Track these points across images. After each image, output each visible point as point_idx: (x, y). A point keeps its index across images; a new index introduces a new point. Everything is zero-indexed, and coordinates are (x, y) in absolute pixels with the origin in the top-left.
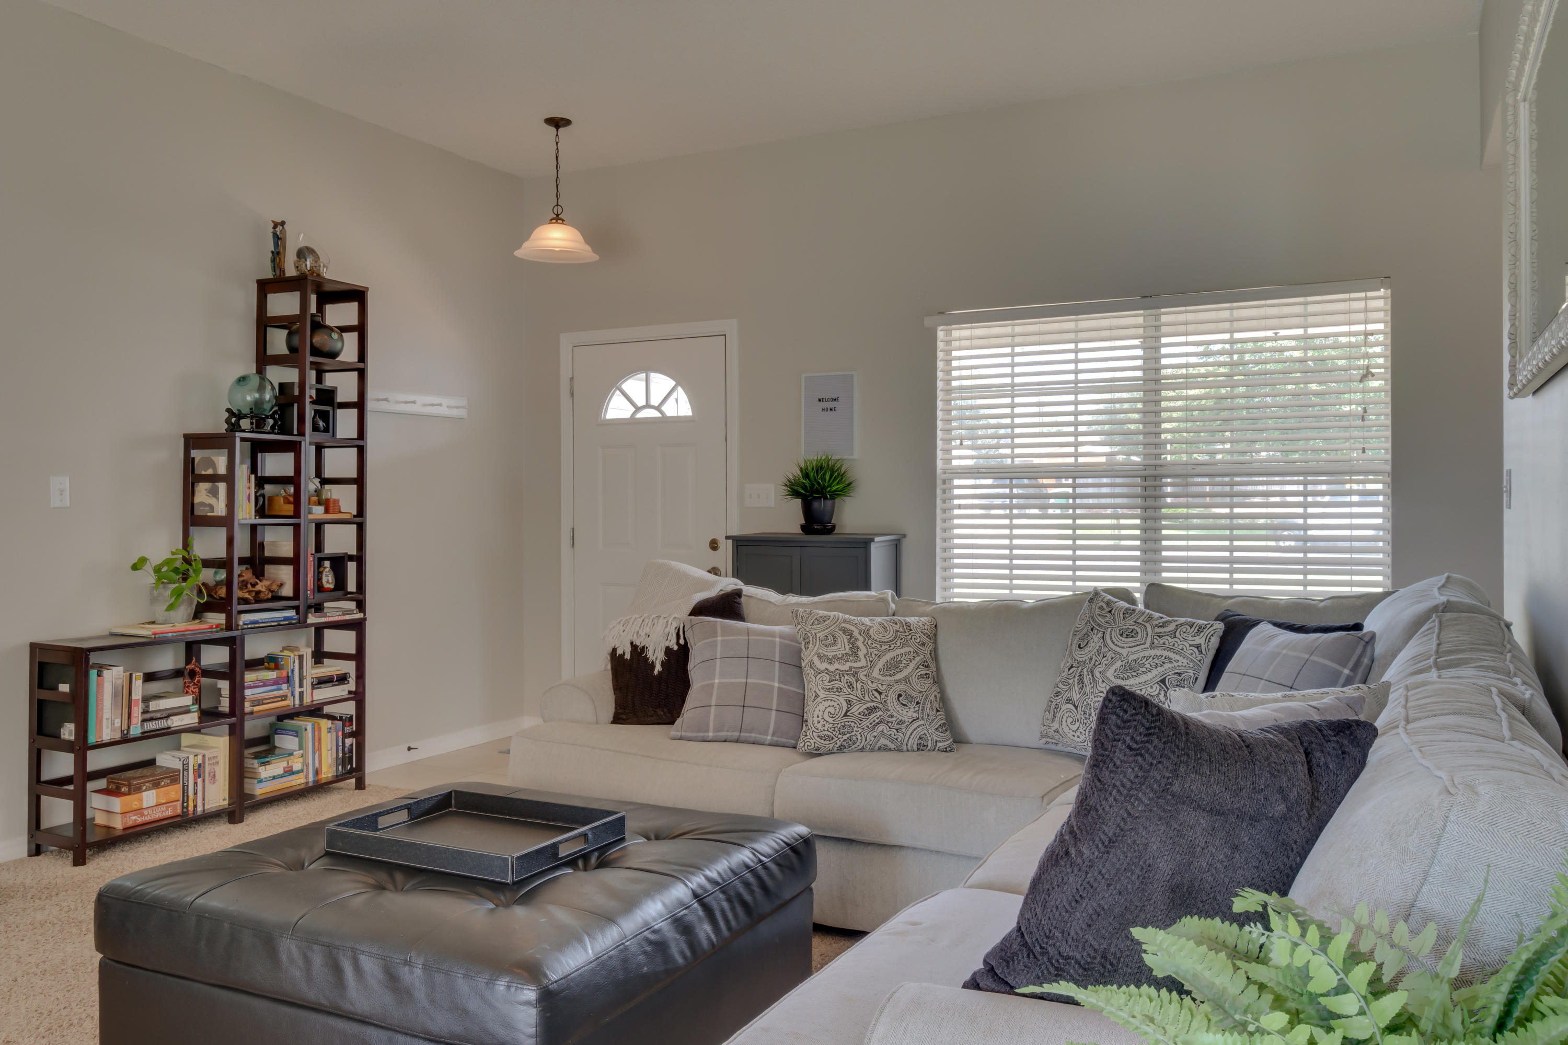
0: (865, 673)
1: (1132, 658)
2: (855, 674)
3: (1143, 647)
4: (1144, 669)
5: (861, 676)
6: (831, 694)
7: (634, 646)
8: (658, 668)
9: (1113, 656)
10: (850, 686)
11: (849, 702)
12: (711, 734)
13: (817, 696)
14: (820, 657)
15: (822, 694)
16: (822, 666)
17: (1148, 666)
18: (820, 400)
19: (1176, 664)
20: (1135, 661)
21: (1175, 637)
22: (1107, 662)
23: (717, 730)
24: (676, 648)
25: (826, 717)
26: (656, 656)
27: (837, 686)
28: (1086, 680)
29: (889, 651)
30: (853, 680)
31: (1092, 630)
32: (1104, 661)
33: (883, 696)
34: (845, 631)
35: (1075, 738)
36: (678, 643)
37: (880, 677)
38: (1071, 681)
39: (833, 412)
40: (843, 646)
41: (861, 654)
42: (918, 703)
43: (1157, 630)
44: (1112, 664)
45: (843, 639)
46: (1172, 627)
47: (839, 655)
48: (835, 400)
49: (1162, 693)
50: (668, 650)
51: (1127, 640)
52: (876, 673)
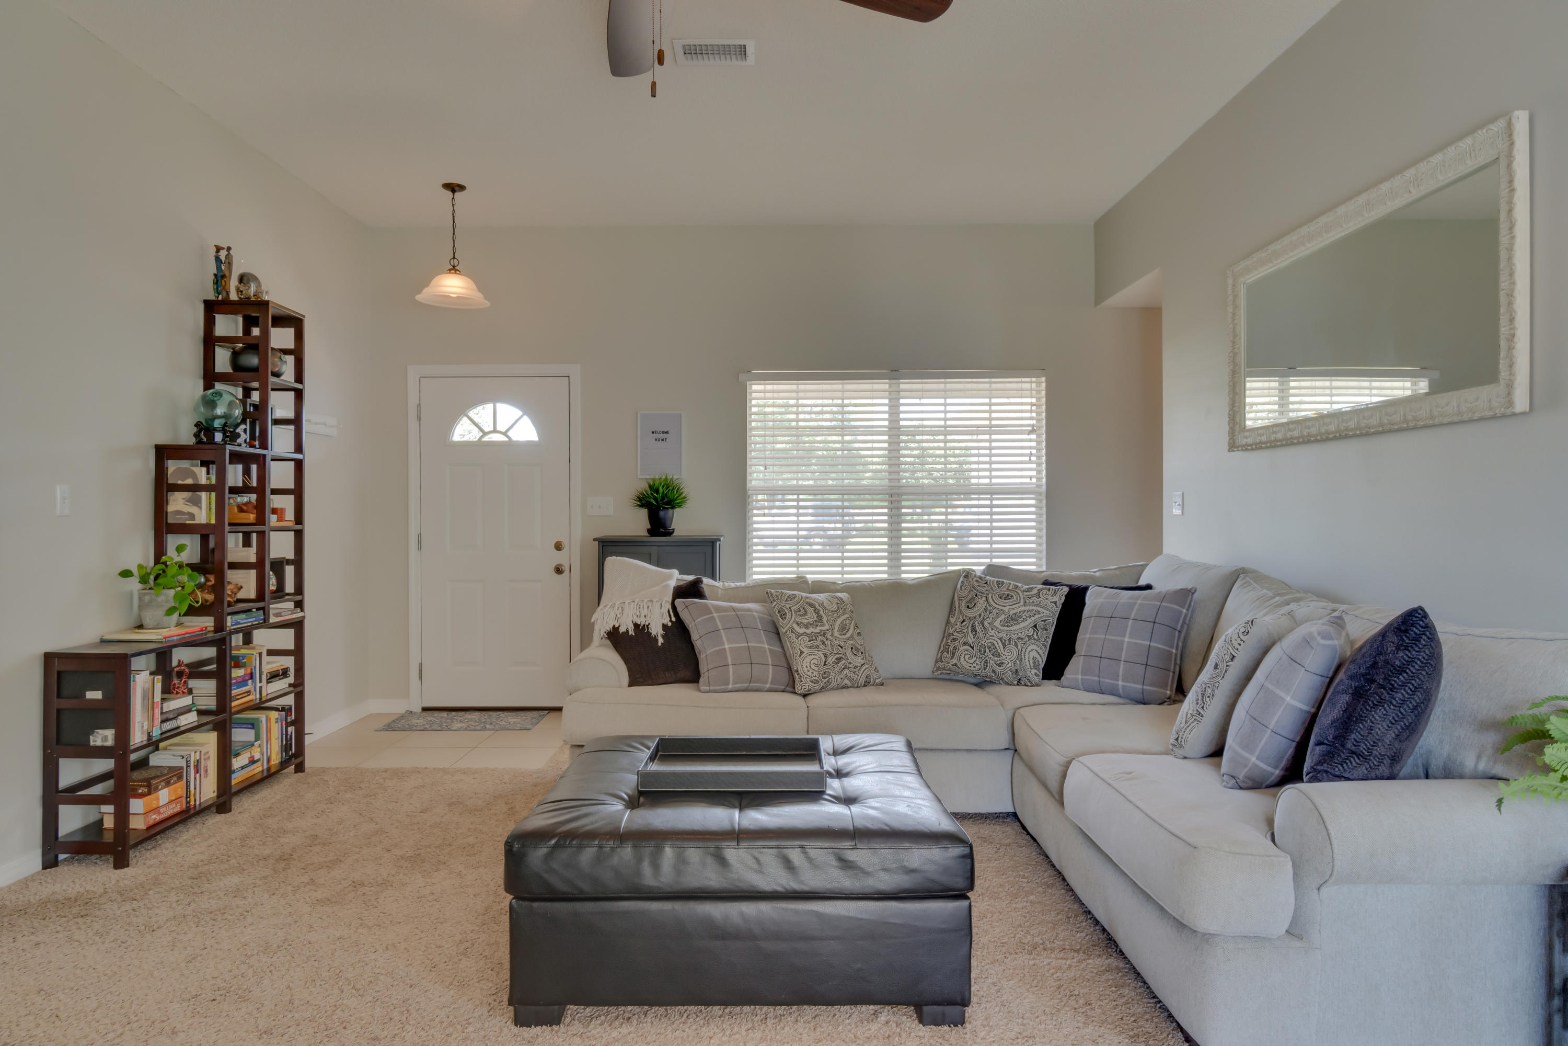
0: (830, 634)
1: (1012, 612)
2: (824, 635)
3: (1018, 605)
4: (1022, 619)
5: (828, 636)
6: (813, 650)
7: (636, 626)
9: (998, 612)
10: (824, 643)
11: (825, 655)
12: (730, 686)
13: (802, 652)
14: (798, 624)
15: (806, 650)
16: (801, 631)
17: (1024, 617)
18: (653, 432)
19: (1042, 615)
20: (1015, 614)
21: (1040, 597)
22: (993, 616)
23: (735, 683)
26: (656, 630)
27: (815, 644)
28: (978, 628)
29: (838, 617)
30: (824, 639)
31: (976, 595)
32: (991, 616)
33: (844, 650)
34: (810, 605)
35: (972, 669)
37: (839, 636)
38: (965, 631)
39: (664, 442)
40: (811, 616)
41: (825, 620)
42: (862, 653)
43: (1025, 593)
44: (998, 617)
45: (810, 610)
46: (1035, 591)
47: (811, 621)
48: (666, 433)
49: (1035, 633)
51: (1006, 601)
52: (836, 634)
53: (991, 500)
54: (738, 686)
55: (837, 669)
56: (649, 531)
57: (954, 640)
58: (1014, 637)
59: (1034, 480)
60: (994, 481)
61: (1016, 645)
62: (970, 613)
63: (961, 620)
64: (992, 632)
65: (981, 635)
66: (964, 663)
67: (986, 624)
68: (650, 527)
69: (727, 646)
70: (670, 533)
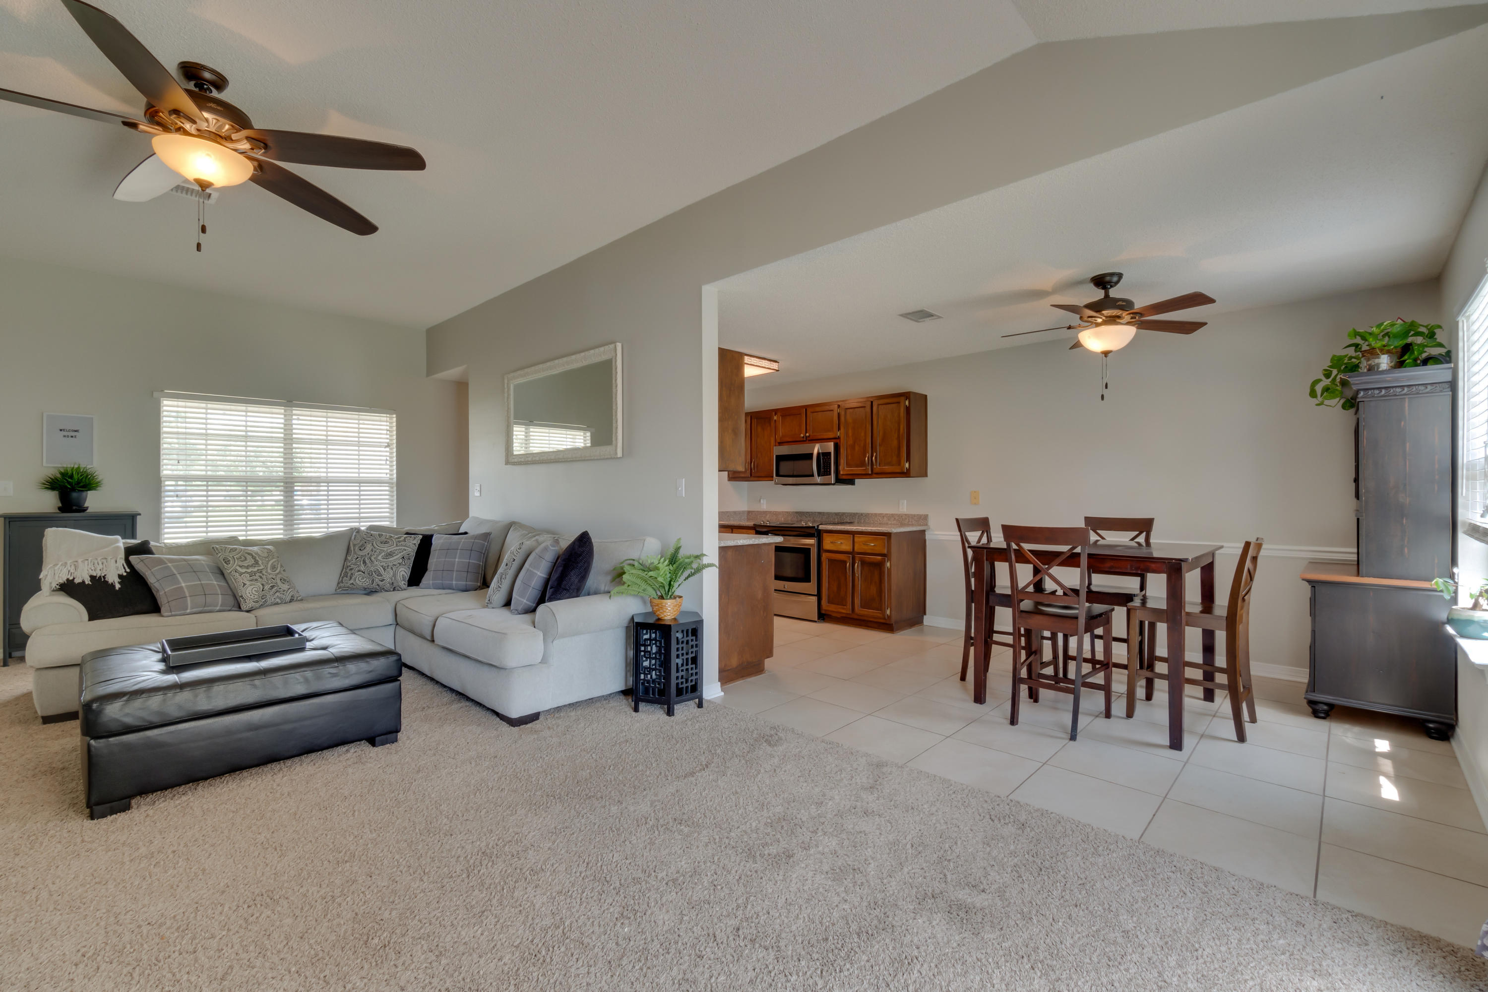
2: (261, 572)
5: (264, 572)
7: (93, 578)
8: (118, 586)
10: (261, 577)
11: (263, 585)
12: (188, 611)
13: (245, 584)
14: (240, 567)
15: (248, 583)
16: (244, 570)
18: (61, 430)
23: (192, 608)
24: (125, 574)
25: (254, 592)
26: (113, 579)
28: (367, 561)
29: (269, 561)
32: (376, 554)
34: (249, 554)
36: (126, 572)
40: (250, 561)
41: (260, 562)
45: (249, 557)
46: (403, 538)
47: (250, 564)
50: (120, 576)
53: (360, 486)
54: (194, 610)
55: (271, 593)
56: (59, 509)
57: (351, 569)
58: (391, 564)
59: (388, 475)
60: (361, 475)
61: (392, 569)
62: (361, 553)
63: (356, 557)
64: (377, 563)
65: (369, 565)
66: (358, 582)
67: (373, 558)
68: (60, 505)
69: (183, 585)
70: (84, 510)
